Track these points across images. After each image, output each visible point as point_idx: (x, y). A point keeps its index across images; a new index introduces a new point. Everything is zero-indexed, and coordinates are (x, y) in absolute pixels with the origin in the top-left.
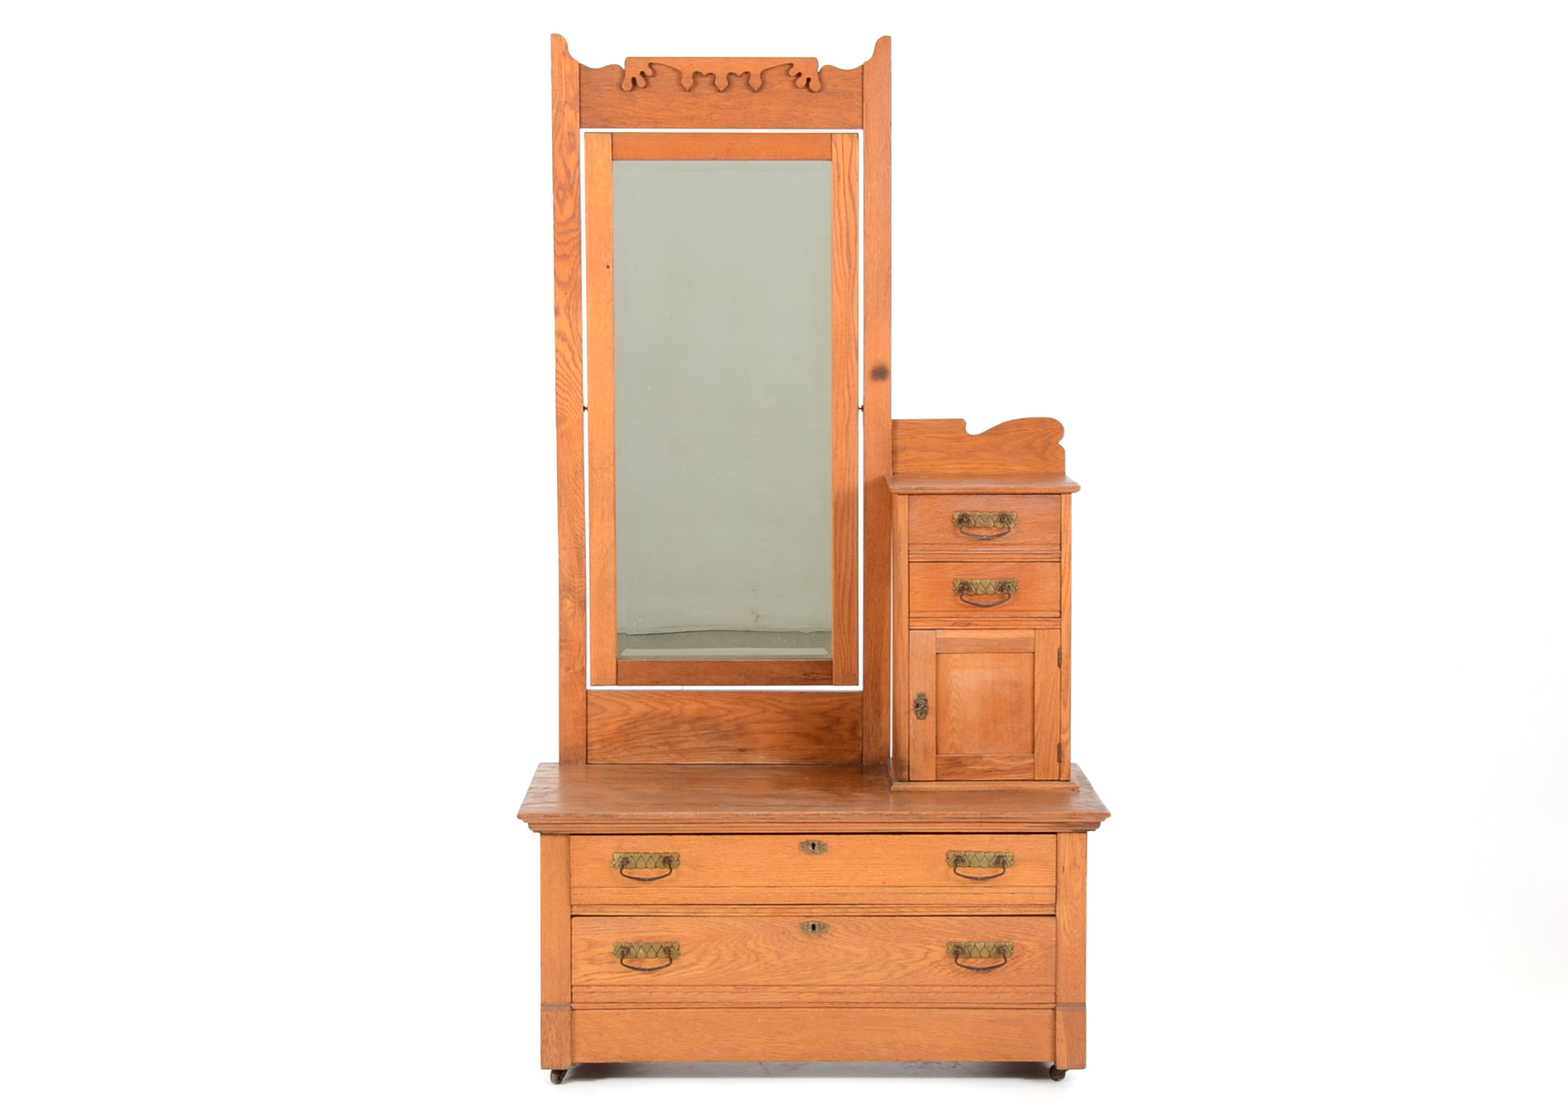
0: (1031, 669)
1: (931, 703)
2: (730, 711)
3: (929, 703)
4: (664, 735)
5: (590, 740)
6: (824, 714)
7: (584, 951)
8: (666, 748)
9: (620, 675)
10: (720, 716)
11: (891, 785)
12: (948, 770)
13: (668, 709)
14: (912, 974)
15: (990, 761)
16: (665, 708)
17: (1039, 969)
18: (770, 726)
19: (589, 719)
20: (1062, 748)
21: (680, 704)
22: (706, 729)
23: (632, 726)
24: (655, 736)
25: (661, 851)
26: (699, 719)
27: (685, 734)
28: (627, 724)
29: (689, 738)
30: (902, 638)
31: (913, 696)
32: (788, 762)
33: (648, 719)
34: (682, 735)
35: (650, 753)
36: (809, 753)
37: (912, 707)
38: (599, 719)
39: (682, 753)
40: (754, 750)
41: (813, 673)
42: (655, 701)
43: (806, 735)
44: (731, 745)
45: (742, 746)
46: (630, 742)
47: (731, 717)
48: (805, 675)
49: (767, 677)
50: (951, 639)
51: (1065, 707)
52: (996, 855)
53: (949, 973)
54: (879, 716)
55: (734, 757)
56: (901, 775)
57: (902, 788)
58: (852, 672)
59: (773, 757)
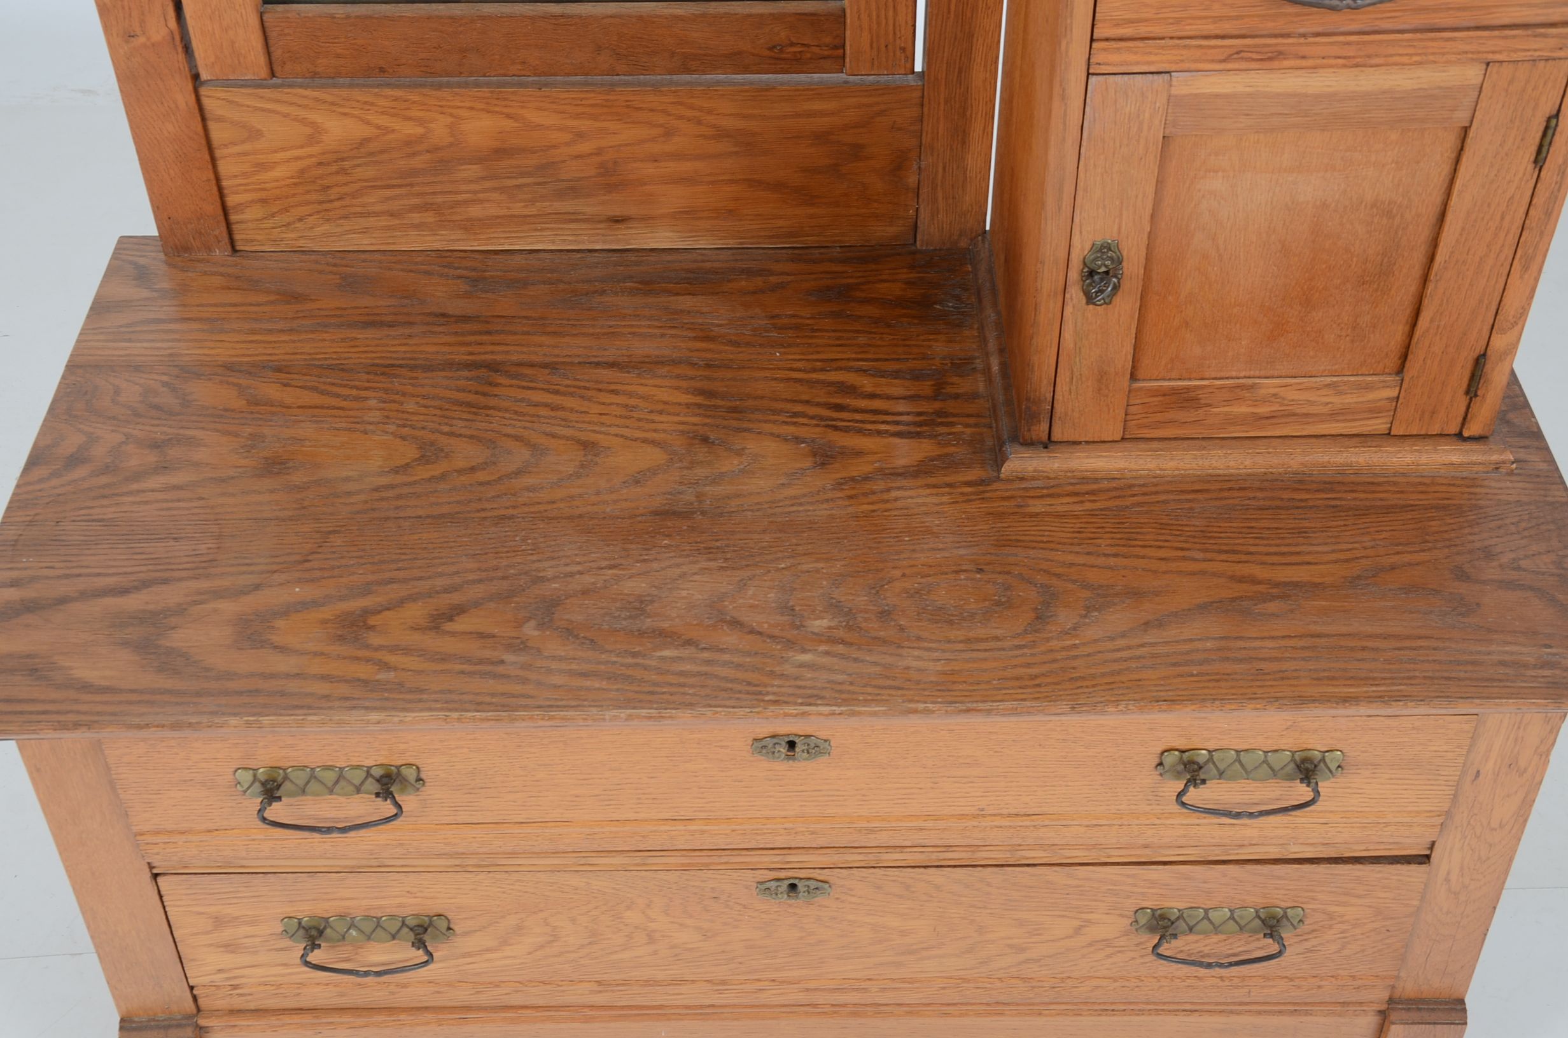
0: (1446, 169)
1: (1132, 267)
2: (580, 136)
3: (1124, 264)
4: (416, 189)
5: (231, 200)
6: (821, 138)
7: (207, 933)
8: (429, 218)
9: (277, 53)
10: (554, 147)
12: (1159, 417)
13: (420, 130)
15: (1275, 395)
16: (411, 129)
17: (1363, 951)
18: (687, 166)
19: (218, 153)
20: (1488, 366)
21: (450, 120)
22: (522, 175)
23: (334, 168)
24: (398, 191)
25: (369, 762)
26: (500, 153)
27: (473, 187)
28: (320, 164)
29: (481, 196)
30: (1063, 98)
31: (1081, 248)
32: (732, 243)
33: (371, 154)
34: (464, 188)
35: (388, 228)
36: (781, 223)
37: (1074, 275)
38: (245, 154)
39: (468, 226)
40: (646, 219)
41: (792, 44)
42: (382, 113)
43: (779, 186)
44: (589, 210)
45: (617, 211)
46: (337, 204)
47: (585, 147)
48: (771, 49)
49: (673, 54)
50: (1217, 96)
51: (1526, 268)
52: (1297, 757)
54: (964, 143)
55: (598, 234)
56: (1029, 430)
57: (1030, 469)
58: (898, 41)
59: (694, 234)
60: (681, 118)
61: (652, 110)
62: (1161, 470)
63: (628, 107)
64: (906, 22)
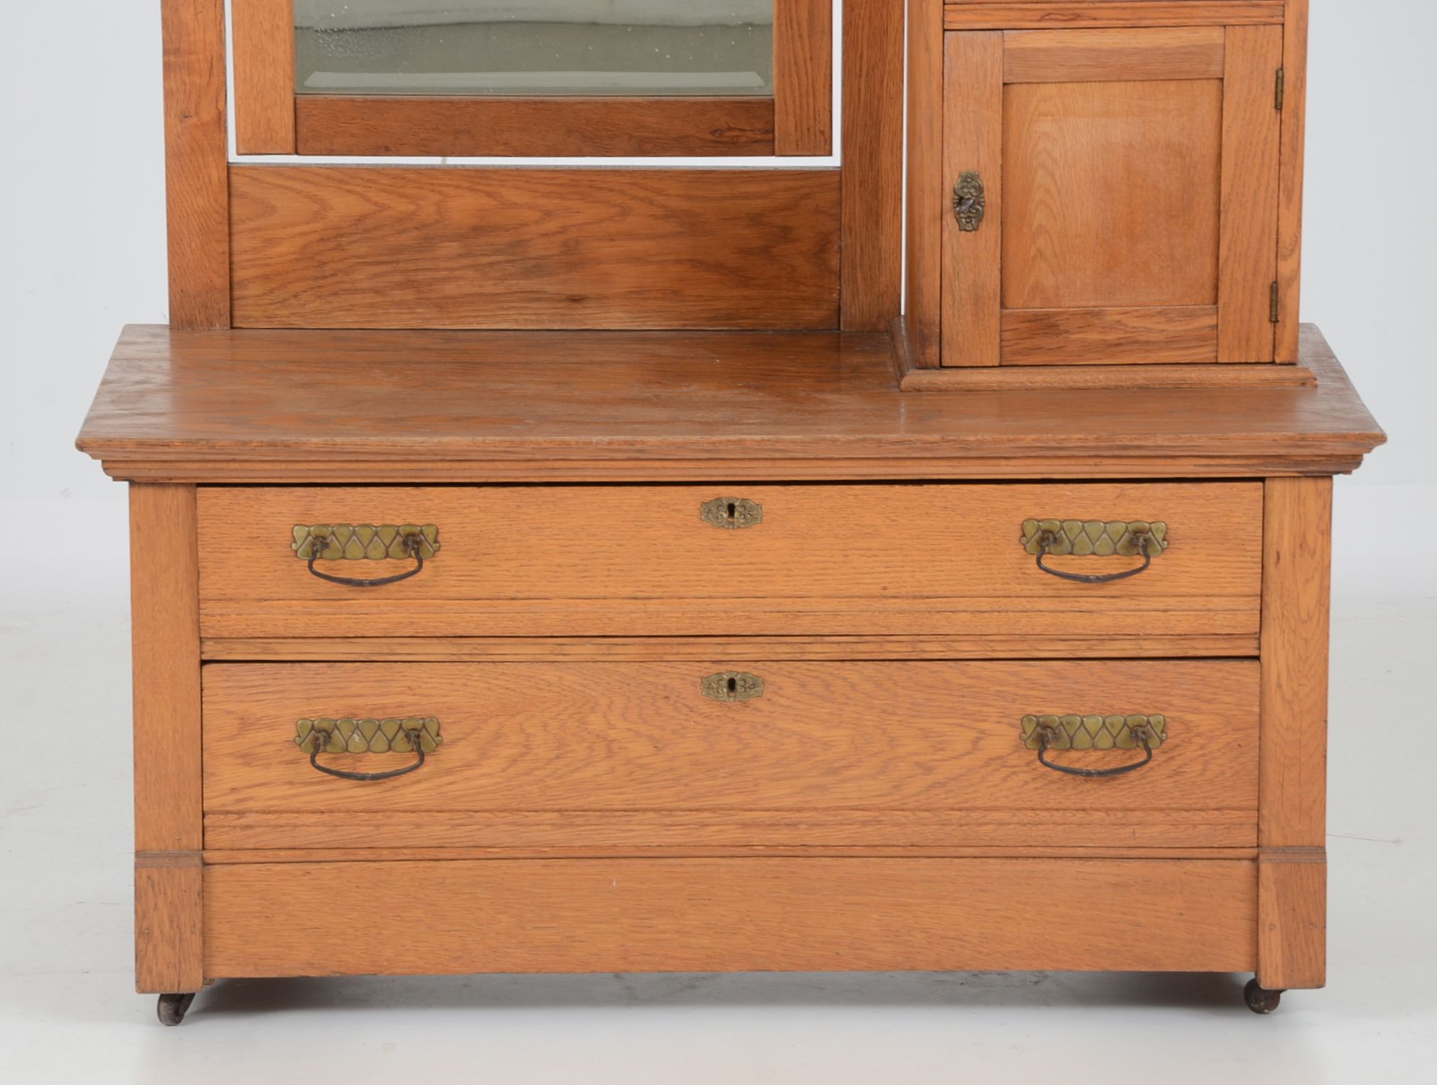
0: (1215, 116)
1: (992, 196)
2: (548, 214)
3: (985, 193)
4: (401, 266)
5: (239, 275)
6: (755, 219)
7: (231, 738)
8: (409, 295)
9: (303, 131)
10: (526, 225)
11: (902, 375)
12: (1029, 343)
13: (412, 208)
14: (943, 785)
15: (1119, 322)
16: (404, 206)
17: (1223, 773)
18: (638, 246)
19: (235, 229)
20: (1280, 292)
21: (438, 197)
22: (496, 252)
23: (332, 244)
24: (385, 268)
25: (399, 522)
26: (478, 230)
27: (451, 264)
28: (322, 240)
29: (457, 273)
30: (928, 48)
31: (952, 180)
32: (676, 324)
33: (367, 231)
34: (443, 265)
35: (372, 305)
36: (719, 304)
37: (948, 203)
38: (258, 229)
39: (443, 305)
40: (601, 298)
41: (730, 129)
42: (382, 190)
43: (718, 267)
44: (550, 289)
45: (575, 290)
46: (329, 280)
47: (551, 226)
48: (713, 133)
49: (631, 137)
50: (1038, 50)
51: (1289, 199)
52: (1131, 527)
53: (1026, 783)
54: (877, 223)
55: (557, 314)
56: (923, 354)
57: (925, 381)
58: (818, 125)
59: (643, 315)
60: (634, 198)
61: (611, 190)
62: (1031, 382)
63: (591, 186)
64: (824, 107)
